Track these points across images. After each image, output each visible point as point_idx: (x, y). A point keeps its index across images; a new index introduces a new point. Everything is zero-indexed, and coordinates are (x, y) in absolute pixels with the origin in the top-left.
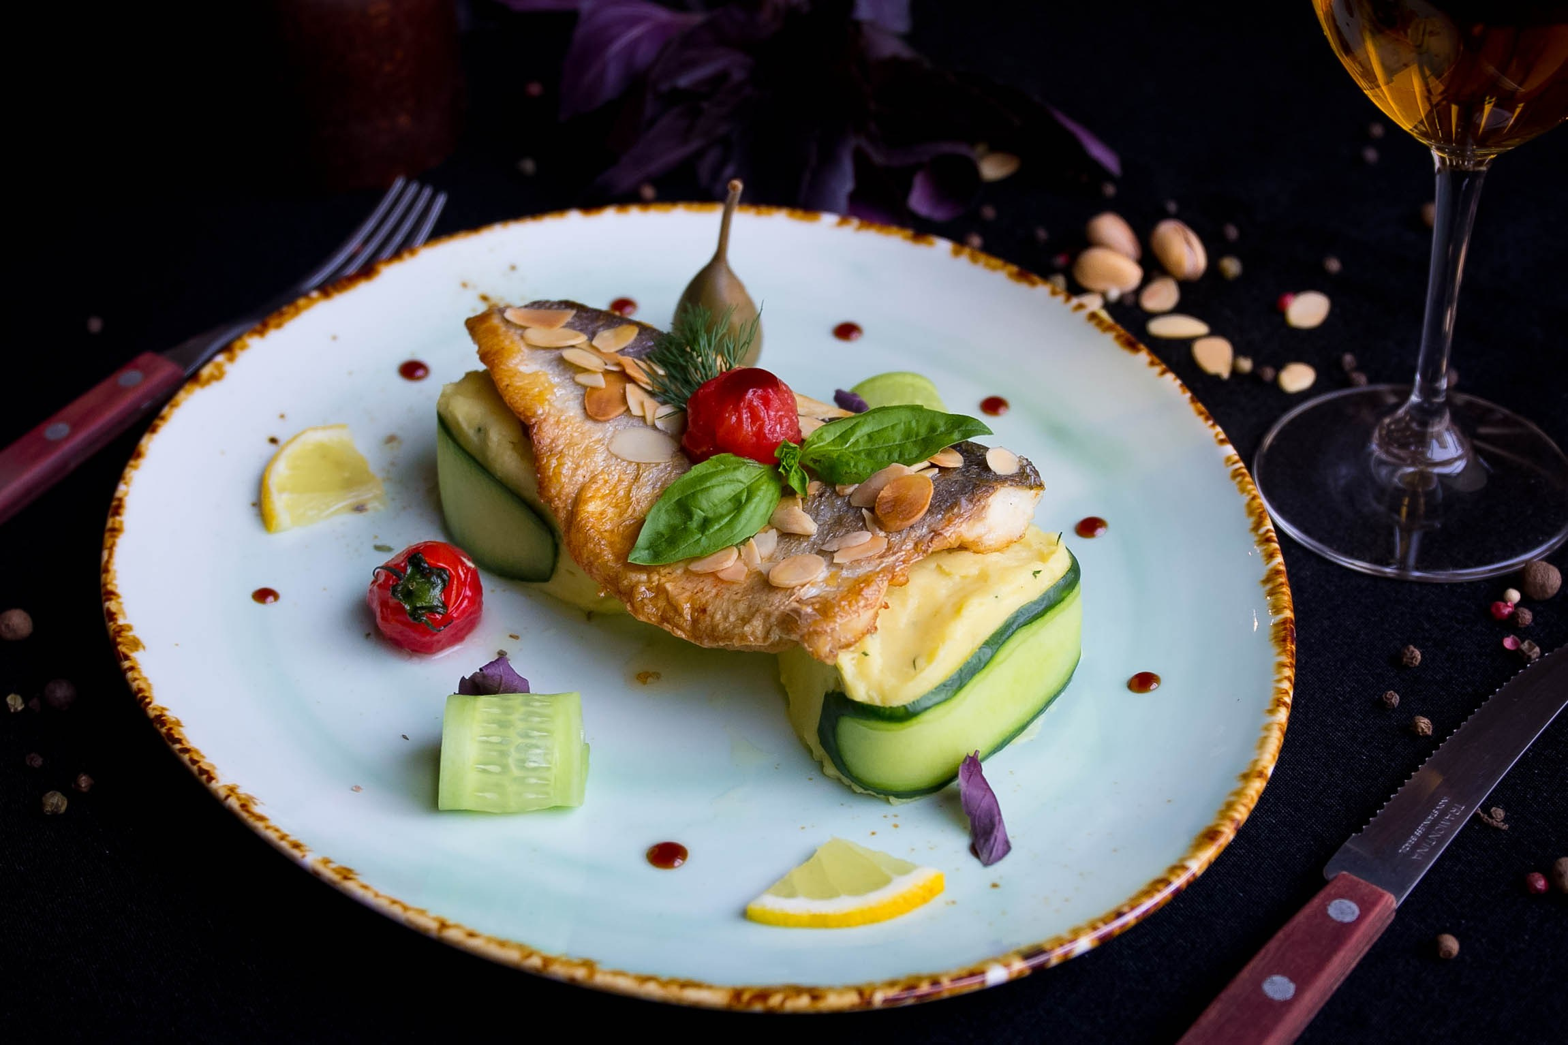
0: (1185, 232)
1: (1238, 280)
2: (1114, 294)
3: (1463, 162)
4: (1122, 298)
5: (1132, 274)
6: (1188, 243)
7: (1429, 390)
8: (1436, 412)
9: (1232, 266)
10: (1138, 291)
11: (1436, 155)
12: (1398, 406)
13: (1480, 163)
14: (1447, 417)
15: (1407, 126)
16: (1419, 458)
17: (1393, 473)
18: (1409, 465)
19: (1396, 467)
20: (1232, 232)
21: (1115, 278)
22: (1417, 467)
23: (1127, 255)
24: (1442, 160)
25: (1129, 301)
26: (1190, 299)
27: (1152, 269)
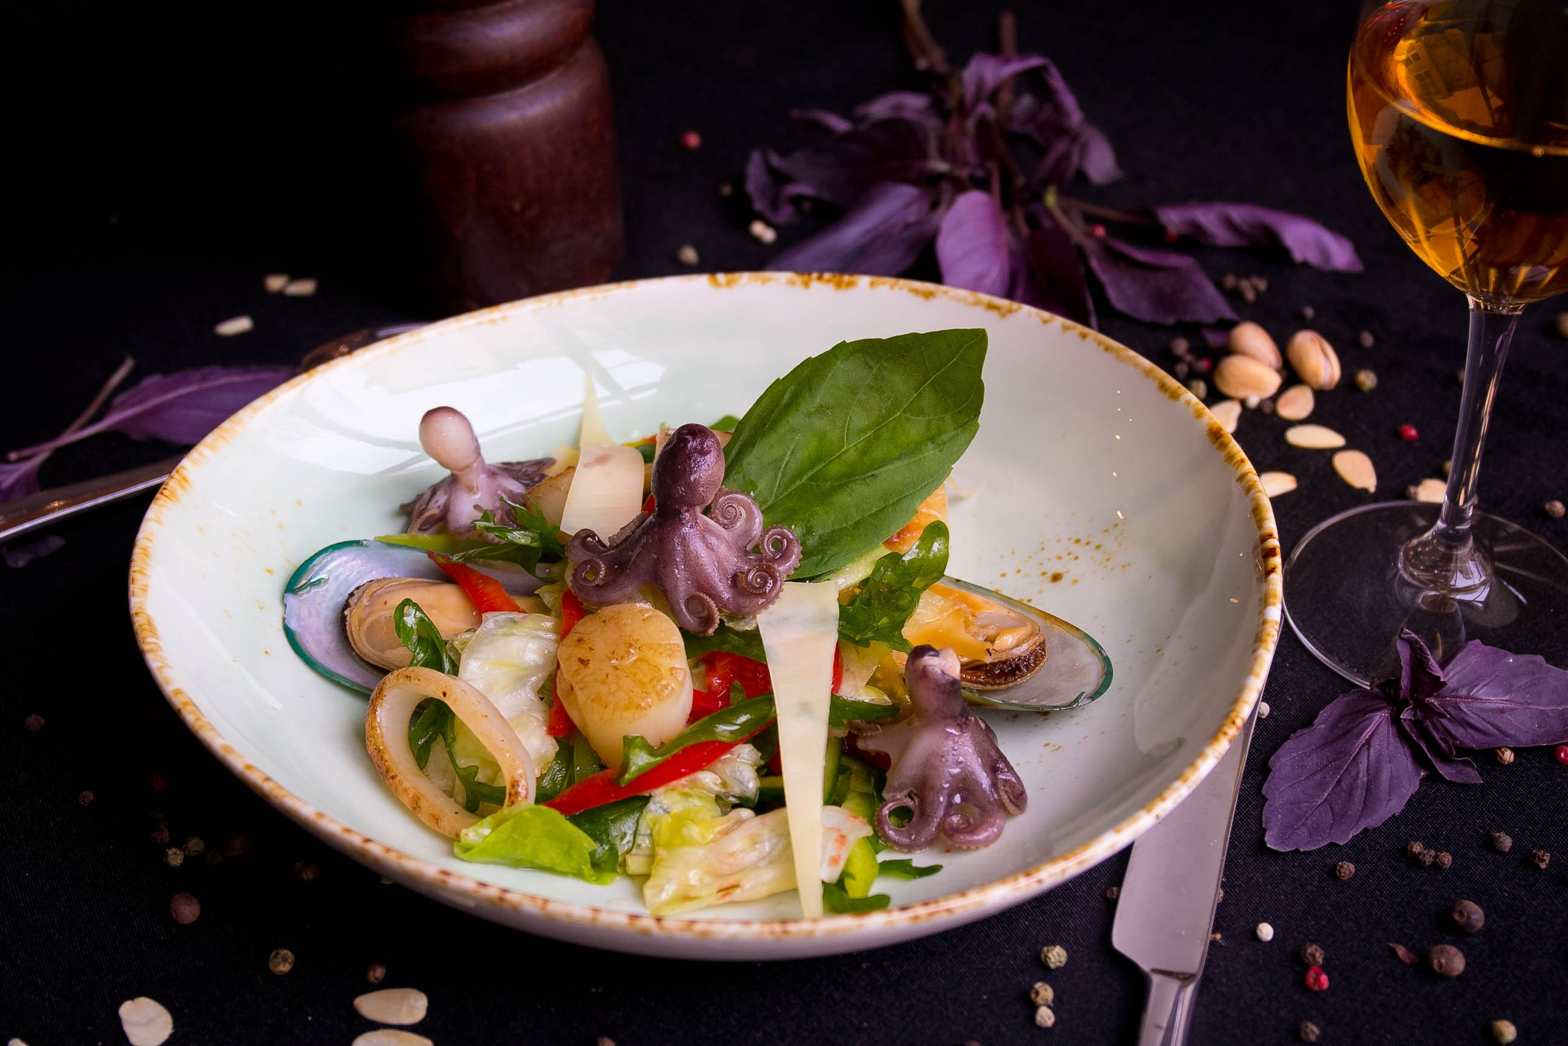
0: (1322, 344)
2: (1253, 401)
3: (1498, 308)
4: (1259, 409)
5: (1272, 381)
8: (1461, 538)
9: (1367, 379)
10: (1275, 398)
11: (1471, 300)
12: (1426, 529)
13: (1515, 309)
14: (1470, 543)
15: (1443, 272)
16: (1442, 581)
17: (1415, 595)
18: (1432, 589)
19: (1419, 590)
20: (1368, 340)
21: (1255, 385)
22: (1439, 591)
23: (1270, 365)
24: (1477, 305)
25: (1266, 408)
26: (1325, 409)
27: (1291, 376)
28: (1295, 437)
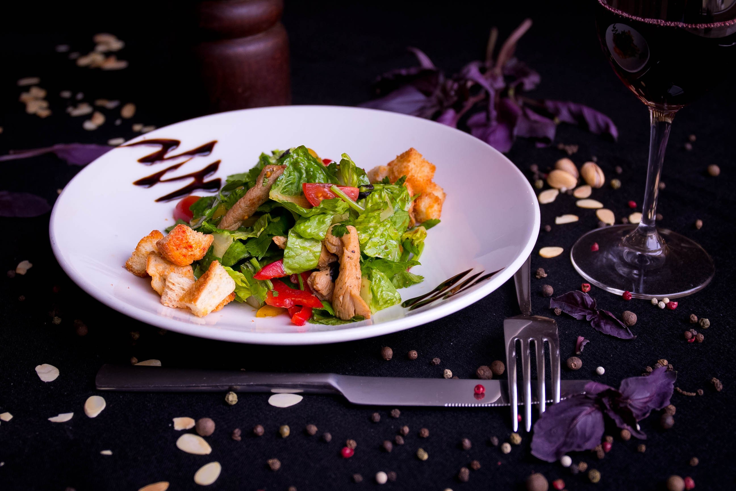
0: (596, 168)
1: (619, 189)
2: (564, 189)
4: (567, 192)
5: (573, 181)
6: (597, 171)
9: (616, 183)
10: (574, 190)
21: (565, 182)
23: (573, 175)
25: (570, 193)
26: (596, 194)
27: (582, 181)
28: (581, 204)
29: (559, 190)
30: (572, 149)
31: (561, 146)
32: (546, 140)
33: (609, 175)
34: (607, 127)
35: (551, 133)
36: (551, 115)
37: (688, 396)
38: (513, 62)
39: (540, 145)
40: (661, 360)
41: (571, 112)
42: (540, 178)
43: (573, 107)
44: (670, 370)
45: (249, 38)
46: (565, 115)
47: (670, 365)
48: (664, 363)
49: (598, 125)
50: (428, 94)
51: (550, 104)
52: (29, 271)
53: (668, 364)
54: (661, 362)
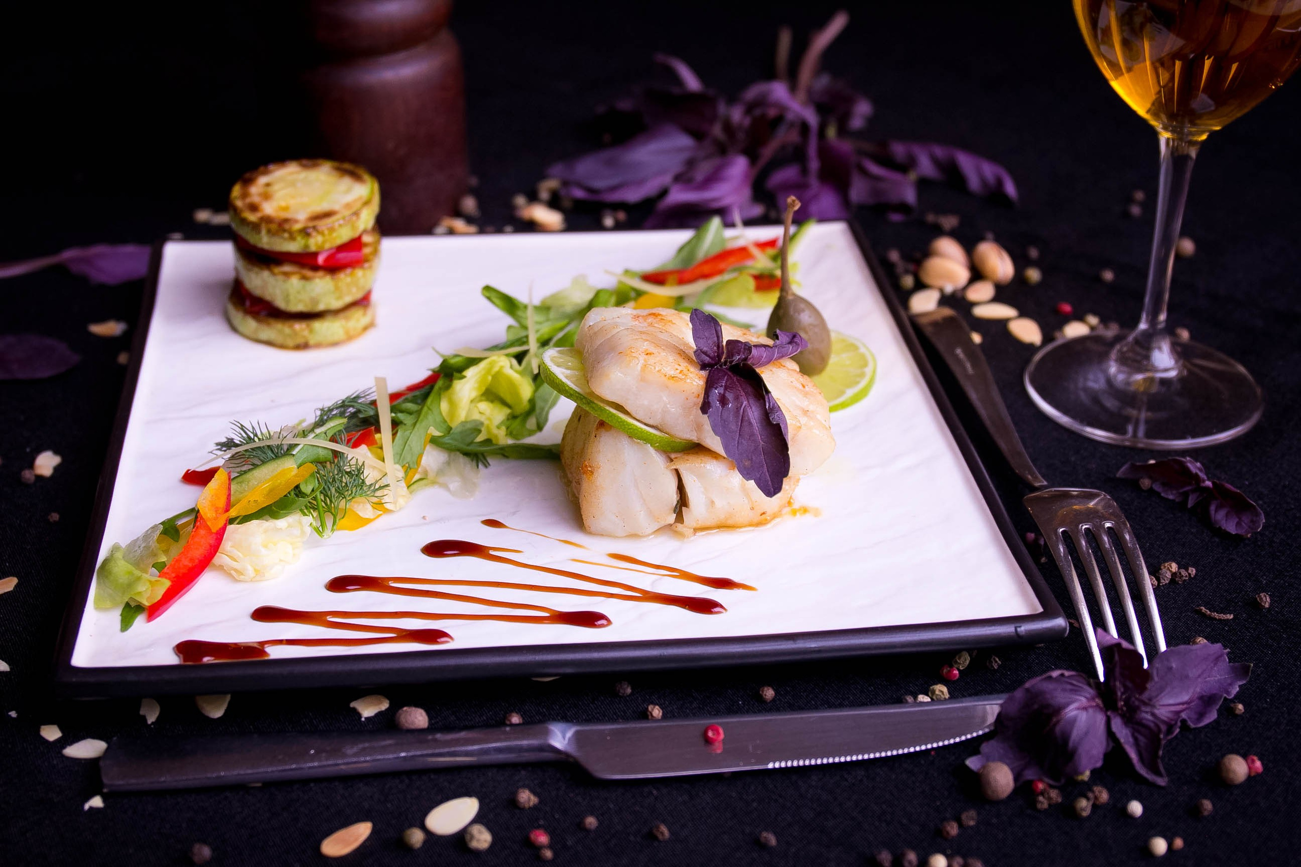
0: (1001, 254)
1: (1040, 284)
2: (949, 289)
4: (954, 293)
5: (962, 274)
6: (1001, 258)
7: (1153, 321)
8: (1158, 334)
9: (1034, 275)
10: (965, 288)
11: (1164, 136)
20: (1034, 253)
21: (950, 277)
25: (959, 295)
26: (1002, 294)
27: (977, 274)
28: (981, 312)
29: (941, 290)
30: (949, 222)
31: (930, 218)
32: (903, 208)
33: (1020, 261)
34: (1000, 183)
35: (910, 196)
36: (903, 168)
37: (1220, 620)
38: (824, 81)
39: (896, 217)
40: (1166, 564)
41: (936, 161)
42: (907, 272)
43: (939, 152)
44: (1184, 578)
45: (402, 55)
46: (926, 167)
47: (1182, 570)
48: (1172, 568)
49: (983, 181)
50: (698, 135)
51: (899, 150)
52: (57, 469)
53: (1179, 569)
54: (1167, 568)
